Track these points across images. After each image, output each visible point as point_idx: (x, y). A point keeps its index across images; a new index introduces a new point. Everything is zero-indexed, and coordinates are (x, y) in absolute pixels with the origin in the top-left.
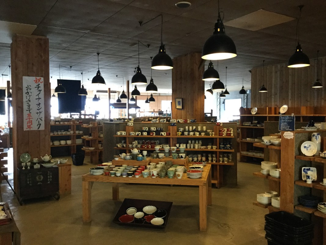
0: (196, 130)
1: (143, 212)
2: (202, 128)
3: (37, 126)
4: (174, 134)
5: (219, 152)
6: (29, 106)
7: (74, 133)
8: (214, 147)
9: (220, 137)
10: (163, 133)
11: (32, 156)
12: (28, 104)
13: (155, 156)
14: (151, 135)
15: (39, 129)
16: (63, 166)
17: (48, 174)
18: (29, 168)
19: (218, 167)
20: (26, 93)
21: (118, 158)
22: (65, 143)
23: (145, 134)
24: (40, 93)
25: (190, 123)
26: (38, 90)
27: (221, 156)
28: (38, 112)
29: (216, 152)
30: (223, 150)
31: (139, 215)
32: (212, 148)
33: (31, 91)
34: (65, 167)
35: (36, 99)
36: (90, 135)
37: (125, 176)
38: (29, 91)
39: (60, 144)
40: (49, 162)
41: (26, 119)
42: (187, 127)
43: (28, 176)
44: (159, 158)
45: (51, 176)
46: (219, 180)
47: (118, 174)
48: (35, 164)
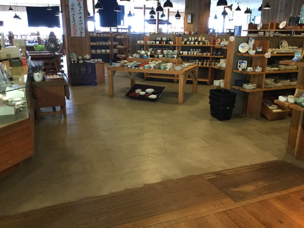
0: (197, 40)
1: (145, 92)
2: (202, 39)
3: (80, 33)
4: (180, 43)
5: (212, 57)
6: (74, 18)
7: (112, 43)
8: (209, 54)
9: (214, 46)
10: (171, 42)
11: (78, 55)
12: (73, 17)
13: (156, 56)
14: (162, 44)
15: (81, 36)
16: (99, 63)
17: (89, 67)
18: (76, 62)
19: (210, 69)
20: (71, 9)
21: (131, 57)
22: (105, 52)
23: (158, 42)
24: (81, 9)
25: (194, 35)
26: (79, 7)
27: (214, 61)
28: (80, 23)
29: (210, 57)
30: (214, 56)
31: (143, 93)
32: (207, 55)
33: (74, 7)
34: (100, 64)
35: (78, 13)
36: (122, 45)
37: (133, 68)
38: (73, 7)
39: (102, 52)
40: (89, 59)
41: (73, 28)
42: (190, 38)
43: (76, 68)
44: (159, 58)
45: (91, 69)
46: (209, 79)
47: (129, 66)
48: (80, 60)
